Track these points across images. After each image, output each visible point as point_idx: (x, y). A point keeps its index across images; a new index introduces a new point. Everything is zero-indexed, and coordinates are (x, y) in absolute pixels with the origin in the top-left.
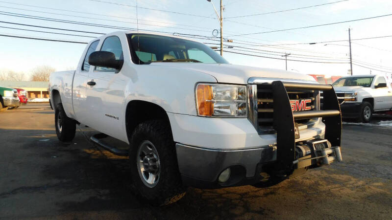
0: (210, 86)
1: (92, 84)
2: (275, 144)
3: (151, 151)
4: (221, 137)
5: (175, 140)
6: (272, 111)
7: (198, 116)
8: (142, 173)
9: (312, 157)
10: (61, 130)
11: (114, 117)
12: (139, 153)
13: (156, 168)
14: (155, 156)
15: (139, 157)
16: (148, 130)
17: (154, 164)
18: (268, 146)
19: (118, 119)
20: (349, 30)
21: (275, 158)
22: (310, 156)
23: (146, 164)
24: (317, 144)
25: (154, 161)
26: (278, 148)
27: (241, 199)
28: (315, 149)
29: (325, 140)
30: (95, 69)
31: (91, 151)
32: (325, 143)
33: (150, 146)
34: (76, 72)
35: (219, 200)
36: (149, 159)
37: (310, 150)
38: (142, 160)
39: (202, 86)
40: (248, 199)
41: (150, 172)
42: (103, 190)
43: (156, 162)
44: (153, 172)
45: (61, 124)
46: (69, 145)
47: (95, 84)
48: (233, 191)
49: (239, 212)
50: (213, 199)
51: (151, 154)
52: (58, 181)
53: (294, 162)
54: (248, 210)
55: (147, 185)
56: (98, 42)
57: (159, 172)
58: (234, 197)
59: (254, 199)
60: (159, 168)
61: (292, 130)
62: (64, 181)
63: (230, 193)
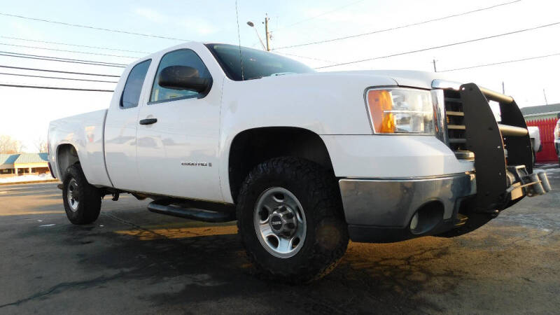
0: (388, 91)
1: (149, 122)
2: (472, 170)
3: (280, 204)
5: (337, 174)
7: (373, 134)
8: (267, 243)
9: (522, 184)
10: (75, 206)
11: (202, 165)
12: (258, 210)
13: (293, 227)
14: (289, 210)
15: (257, 216)
16: (279, 170)
17: (290, 221)
18: (464, 173)
19: (210, 165)
21: (474, 190)
22: (519, 184)
24: (519, 169)
25: (289, 216)
26: (477, 177)
27: (409, 264)
28: (520, 176)
29: (523, 166)
30: (150, 100)
31: (136, 232)
32: (522, 169)
33: (280, 196)
34: (109, 112)
35: (380, 268)
36: (281, 215)
37: (514, 178)
38: (263, 219)
39: (375, 93)
40: (418, 263)
41: (280, 236)
42: (199, 275)
43: (292, 217)
44: (285, 235)
45: (75, 198)
46: (92, 228)
47: (155, 121)
48: (389, 257)
49: (422, 277)
50: (371, 268)
51: (280, 207)
52: (117, 272)
53: (508, 190)
54: (430, 275)
55: (277, 256)
56: (147, 62)
57: (302, 232)
58: (397, 263)
59: (427, 263)
60: (297, 227)
61: (499, 147)
62: (126, 270)
63: (386, 259)
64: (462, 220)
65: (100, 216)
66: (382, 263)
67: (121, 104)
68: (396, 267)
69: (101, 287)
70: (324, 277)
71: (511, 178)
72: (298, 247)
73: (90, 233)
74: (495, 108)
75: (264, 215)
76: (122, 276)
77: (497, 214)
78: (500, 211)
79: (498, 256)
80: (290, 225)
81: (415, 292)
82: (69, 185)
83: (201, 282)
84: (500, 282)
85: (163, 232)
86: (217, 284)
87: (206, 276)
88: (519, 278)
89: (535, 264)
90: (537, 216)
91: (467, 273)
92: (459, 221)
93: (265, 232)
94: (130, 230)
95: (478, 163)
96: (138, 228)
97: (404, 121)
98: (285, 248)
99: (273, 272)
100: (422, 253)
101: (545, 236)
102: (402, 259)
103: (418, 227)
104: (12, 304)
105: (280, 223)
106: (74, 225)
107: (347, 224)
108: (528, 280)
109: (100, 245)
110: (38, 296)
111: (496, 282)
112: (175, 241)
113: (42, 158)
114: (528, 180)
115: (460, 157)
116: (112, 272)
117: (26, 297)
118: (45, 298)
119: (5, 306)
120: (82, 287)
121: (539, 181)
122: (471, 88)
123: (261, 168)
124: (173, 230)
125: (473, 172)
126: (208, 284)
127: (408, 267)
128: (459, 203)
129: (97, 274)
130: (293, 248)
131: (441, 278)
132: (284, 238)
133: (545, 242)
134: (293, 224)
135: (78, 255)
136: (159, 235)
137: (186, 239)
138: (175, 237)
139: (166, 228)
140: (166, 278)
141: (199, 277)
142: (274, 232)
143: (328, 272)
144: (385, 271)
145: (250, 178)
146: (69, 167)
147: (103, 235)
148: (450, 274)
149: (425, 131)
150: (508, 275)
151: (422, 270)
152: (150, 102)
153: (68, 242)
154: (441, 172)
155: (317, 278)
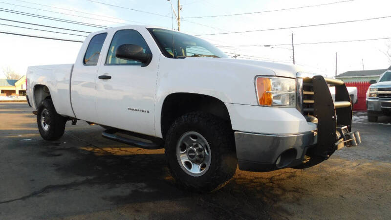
0: (269, 78)
1: (106, 78)
2: (316, 129)
3: (194, 142)
4: (283, 124)
5: (233, 129)
6: (312, 102)
7: (259, 106)
8: (183, 164)
9: (344, 140)
10: (46, 128)
11: (143, 111)
12: (179, 145)
13: (202, 157)
14: (200, 147)
15: (178, 148)
16: (195, 121)
17: (200, 153)
18: (311, 131)
19: (148, 112)
20: (292, 35)
21: (316, 141)
22: (342, 139)
23: (191, 154)
24: (343, 129)
25: (200, 150)
26: (318, 133)
27: (271, 182)
28: (343, 134)
29: (346, 127)
30: (106, 62)
31: (90, 149)
32: (345, 129)
33: (194, 137)
34: (75, 66)
35: (254, 184)
36: (195, 149)
37: (340, 135)
38: (183, 151)
39: (261, 79)
40: (277, 182)
41: (193, 162)
42: (139, 184)
43: (202, 151)
44: (197, 162)
45: (47, 122)
46: (59, 143)
47: (109, 78)
48: (259, 177)
49: (279, 192)
50: (248, 184)
51: (194, 144)
52: (84, 178)
53: (336, 144)
54: (284, 190)
55: (190, 174)
56: (104, 35)
57: (208, 161)
58: (265, 181)
59: (283, 182)
60: (205, 157)
61: (333, 117)
62: (90, 178)
63: (258, 178)
64: (307, 159)
65: (64, 135)
66: (255, 181)
67: (84, 62)
68: (264, 184)
69: (76, 190)
70: (220, 189)
71: (338, 135)
72: (205, 170)
73: (58, 147)
74: (332, 90)
75: (183, 148)
76: (89, 183)
77: (328, 158)
78: (330, 156)
79: (326, 179)
80: (200, 156)
81: (275, 202)
82: (42, 113)
83: (141, 189)
84: (326, 197)
85: (109, 150)
86: (151, 191)
87: (144, 185)
88: (337, 195)
89: (347, 186)
90: (351, 152)
91: (307, 190)
92: (305, 160)
93: (183, 159)
94: (86, 147)
95: (319, 125)
96: (90, 145)
97: (277, 97)
98: (196, 170)
99: (188, 185)
100: (279, 175)
101: (354, 167)
102: (267, 179)
103: (280, 164)
104: (19, 199)
105: (194, 154)
106: (45, 141)
107: (237, 159)
108: (342, 197)
109: (67, 157)
110: (34, 194)
111: (323, 197)
112: (118, 157)
113: (10, 84)
114: (348, 137)
115: (309, 120)
116: (81, 179)
117: (28, 195)
118: (40, 196)
119: (15, 200)
120: (63, 189)
121: (354, 138)
122: (319, 79)
123: (183, 119)
124: (116, 149)
125: (316, 131)
126: (145, 190)
127: (271, 184)
128: (306, 149)
129: (70, 180)
130: (201, 170)
131: (291, 193)
132: (196, 163)
133: (354, 171)
134: (202, 155)
135: (54, 164)
136: (106, 152)
137: (126, 156)
138: (117, 154)
139: (111, 147)
140: (117, 185)
141: (139, 185)
142: (189, 159)
143: (223, 186)
144: (257, 186)
145: (176, 124)
146: (43, 101)
147: (68, 149)
148: (296, 190)
149: (290, 105)
150: (331, 193)
151: (279, 187)
152: (106, 64)
153: (44, 154)
154: (297, 131)
155: (216, 190)
